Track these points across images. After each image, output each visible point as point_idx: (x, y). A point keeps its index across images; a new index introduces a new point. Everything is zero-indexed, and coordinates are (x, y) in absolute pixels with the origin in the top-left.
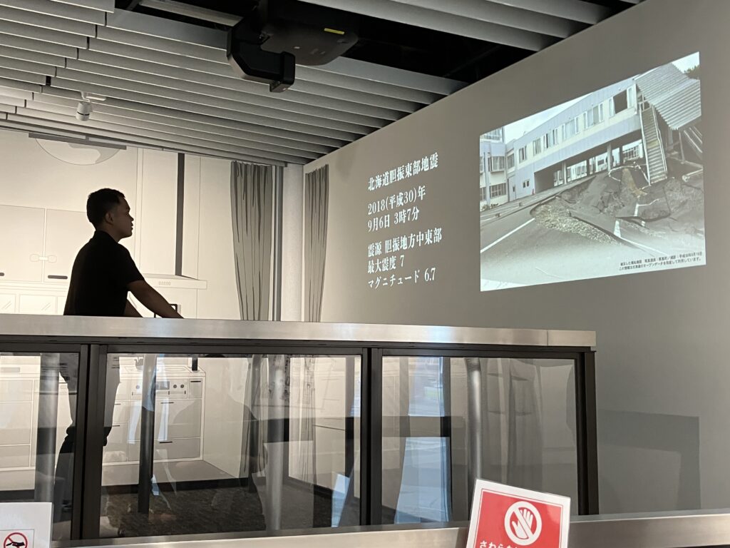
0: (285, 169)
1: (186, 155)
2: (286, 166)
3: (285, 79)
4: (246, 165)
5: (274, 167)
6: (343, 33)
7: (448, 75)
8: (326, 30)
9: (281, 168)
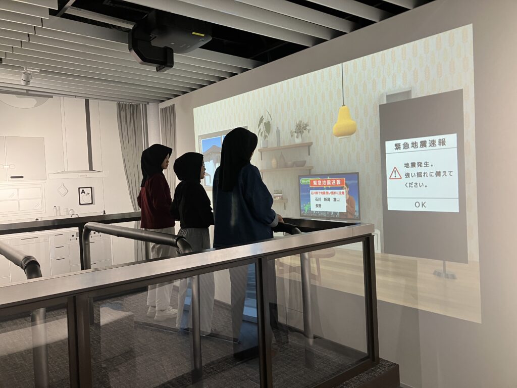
1: (90, 100)
2: (148, 104)
4: (125, 105)
5: (141, 105)
6: (203, 35)
8: (193, 33)
9: (145, 105)
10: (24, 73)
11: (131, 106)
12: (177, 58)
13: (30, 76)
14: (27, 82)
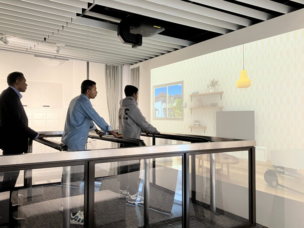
4: (110, 66)
5: (119, 66)
6: (160, 27)
8: (154, 26)
9: (122, 66)
10: (57, 46)
11: (114, 67)
12: (144, 40)
13: (59, 48)
14: (58, 51)
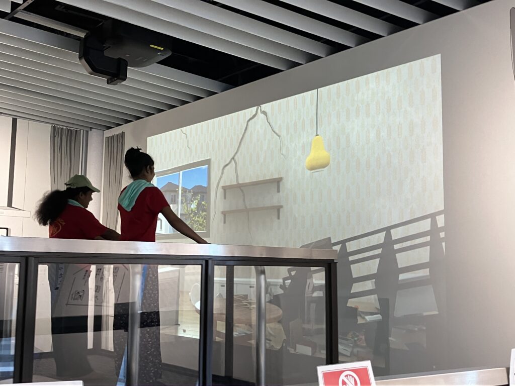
0: (89, 132)
1: (18, 120)
2: (91, 130)
3: (121, 76)
4: (62, 129)
5: (82, 131)
6: (162, 49)
7: (220, 80)
8: (151, 46)
9: (87, 132)
11: (70, 131)
